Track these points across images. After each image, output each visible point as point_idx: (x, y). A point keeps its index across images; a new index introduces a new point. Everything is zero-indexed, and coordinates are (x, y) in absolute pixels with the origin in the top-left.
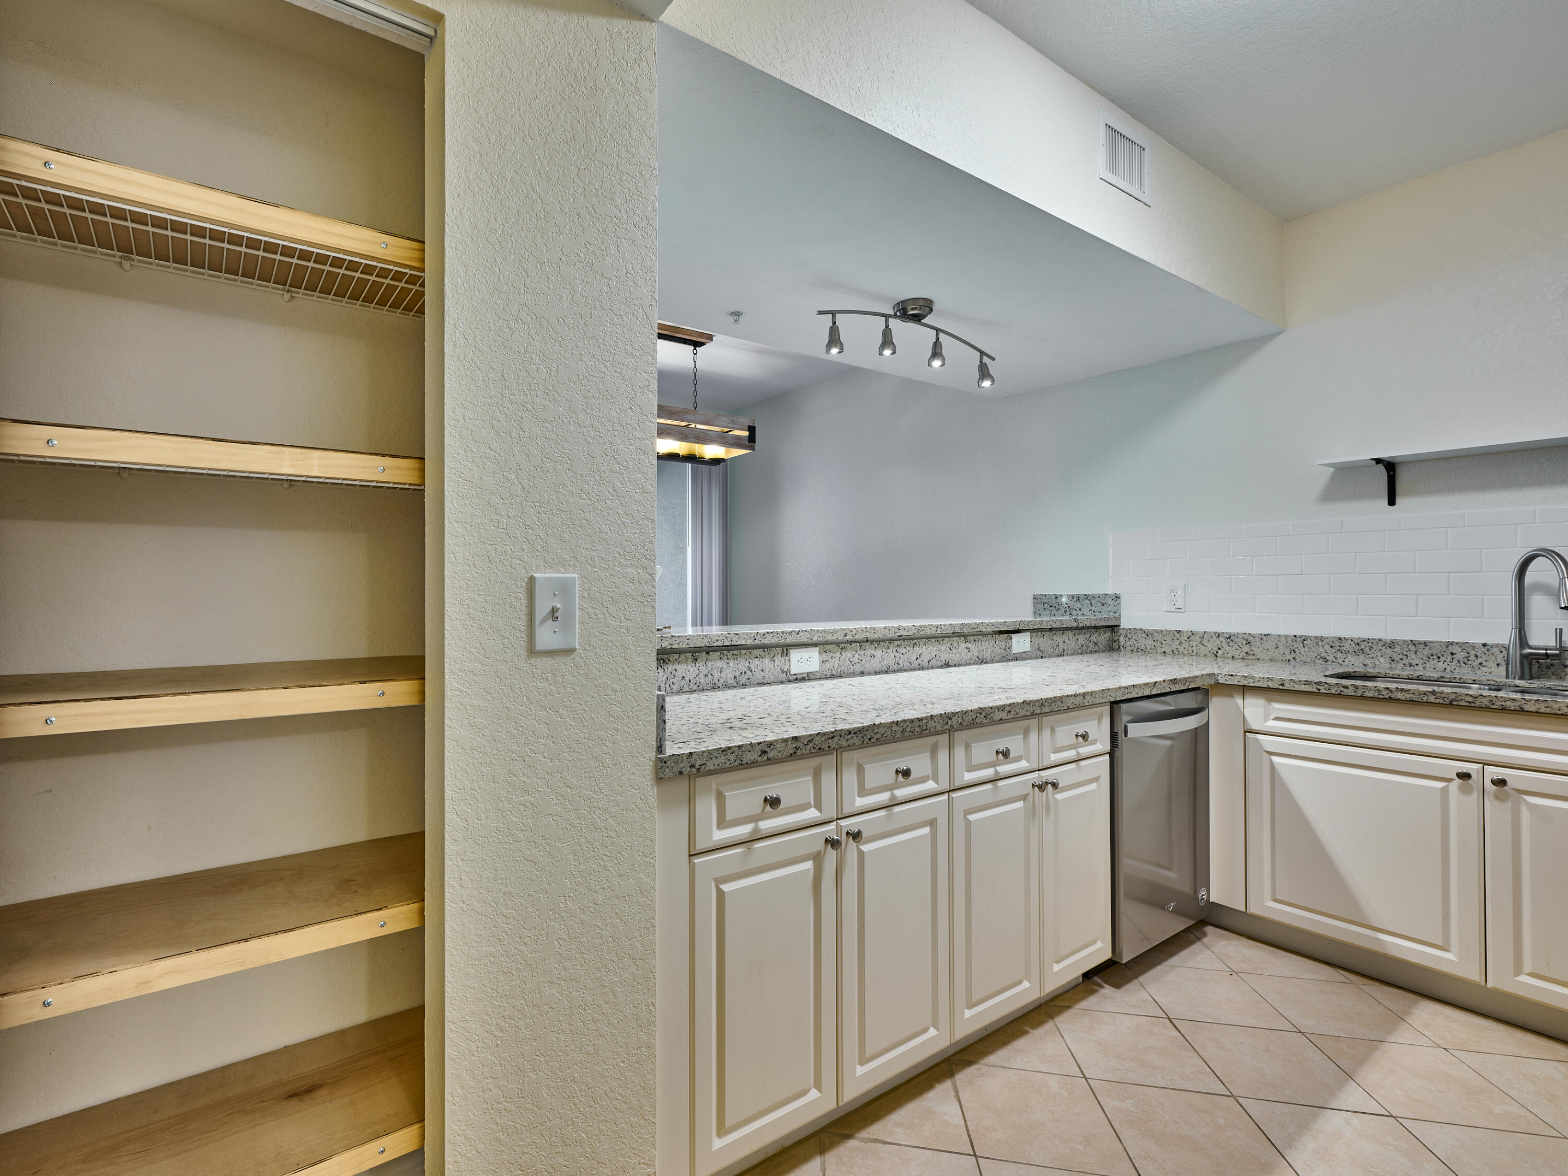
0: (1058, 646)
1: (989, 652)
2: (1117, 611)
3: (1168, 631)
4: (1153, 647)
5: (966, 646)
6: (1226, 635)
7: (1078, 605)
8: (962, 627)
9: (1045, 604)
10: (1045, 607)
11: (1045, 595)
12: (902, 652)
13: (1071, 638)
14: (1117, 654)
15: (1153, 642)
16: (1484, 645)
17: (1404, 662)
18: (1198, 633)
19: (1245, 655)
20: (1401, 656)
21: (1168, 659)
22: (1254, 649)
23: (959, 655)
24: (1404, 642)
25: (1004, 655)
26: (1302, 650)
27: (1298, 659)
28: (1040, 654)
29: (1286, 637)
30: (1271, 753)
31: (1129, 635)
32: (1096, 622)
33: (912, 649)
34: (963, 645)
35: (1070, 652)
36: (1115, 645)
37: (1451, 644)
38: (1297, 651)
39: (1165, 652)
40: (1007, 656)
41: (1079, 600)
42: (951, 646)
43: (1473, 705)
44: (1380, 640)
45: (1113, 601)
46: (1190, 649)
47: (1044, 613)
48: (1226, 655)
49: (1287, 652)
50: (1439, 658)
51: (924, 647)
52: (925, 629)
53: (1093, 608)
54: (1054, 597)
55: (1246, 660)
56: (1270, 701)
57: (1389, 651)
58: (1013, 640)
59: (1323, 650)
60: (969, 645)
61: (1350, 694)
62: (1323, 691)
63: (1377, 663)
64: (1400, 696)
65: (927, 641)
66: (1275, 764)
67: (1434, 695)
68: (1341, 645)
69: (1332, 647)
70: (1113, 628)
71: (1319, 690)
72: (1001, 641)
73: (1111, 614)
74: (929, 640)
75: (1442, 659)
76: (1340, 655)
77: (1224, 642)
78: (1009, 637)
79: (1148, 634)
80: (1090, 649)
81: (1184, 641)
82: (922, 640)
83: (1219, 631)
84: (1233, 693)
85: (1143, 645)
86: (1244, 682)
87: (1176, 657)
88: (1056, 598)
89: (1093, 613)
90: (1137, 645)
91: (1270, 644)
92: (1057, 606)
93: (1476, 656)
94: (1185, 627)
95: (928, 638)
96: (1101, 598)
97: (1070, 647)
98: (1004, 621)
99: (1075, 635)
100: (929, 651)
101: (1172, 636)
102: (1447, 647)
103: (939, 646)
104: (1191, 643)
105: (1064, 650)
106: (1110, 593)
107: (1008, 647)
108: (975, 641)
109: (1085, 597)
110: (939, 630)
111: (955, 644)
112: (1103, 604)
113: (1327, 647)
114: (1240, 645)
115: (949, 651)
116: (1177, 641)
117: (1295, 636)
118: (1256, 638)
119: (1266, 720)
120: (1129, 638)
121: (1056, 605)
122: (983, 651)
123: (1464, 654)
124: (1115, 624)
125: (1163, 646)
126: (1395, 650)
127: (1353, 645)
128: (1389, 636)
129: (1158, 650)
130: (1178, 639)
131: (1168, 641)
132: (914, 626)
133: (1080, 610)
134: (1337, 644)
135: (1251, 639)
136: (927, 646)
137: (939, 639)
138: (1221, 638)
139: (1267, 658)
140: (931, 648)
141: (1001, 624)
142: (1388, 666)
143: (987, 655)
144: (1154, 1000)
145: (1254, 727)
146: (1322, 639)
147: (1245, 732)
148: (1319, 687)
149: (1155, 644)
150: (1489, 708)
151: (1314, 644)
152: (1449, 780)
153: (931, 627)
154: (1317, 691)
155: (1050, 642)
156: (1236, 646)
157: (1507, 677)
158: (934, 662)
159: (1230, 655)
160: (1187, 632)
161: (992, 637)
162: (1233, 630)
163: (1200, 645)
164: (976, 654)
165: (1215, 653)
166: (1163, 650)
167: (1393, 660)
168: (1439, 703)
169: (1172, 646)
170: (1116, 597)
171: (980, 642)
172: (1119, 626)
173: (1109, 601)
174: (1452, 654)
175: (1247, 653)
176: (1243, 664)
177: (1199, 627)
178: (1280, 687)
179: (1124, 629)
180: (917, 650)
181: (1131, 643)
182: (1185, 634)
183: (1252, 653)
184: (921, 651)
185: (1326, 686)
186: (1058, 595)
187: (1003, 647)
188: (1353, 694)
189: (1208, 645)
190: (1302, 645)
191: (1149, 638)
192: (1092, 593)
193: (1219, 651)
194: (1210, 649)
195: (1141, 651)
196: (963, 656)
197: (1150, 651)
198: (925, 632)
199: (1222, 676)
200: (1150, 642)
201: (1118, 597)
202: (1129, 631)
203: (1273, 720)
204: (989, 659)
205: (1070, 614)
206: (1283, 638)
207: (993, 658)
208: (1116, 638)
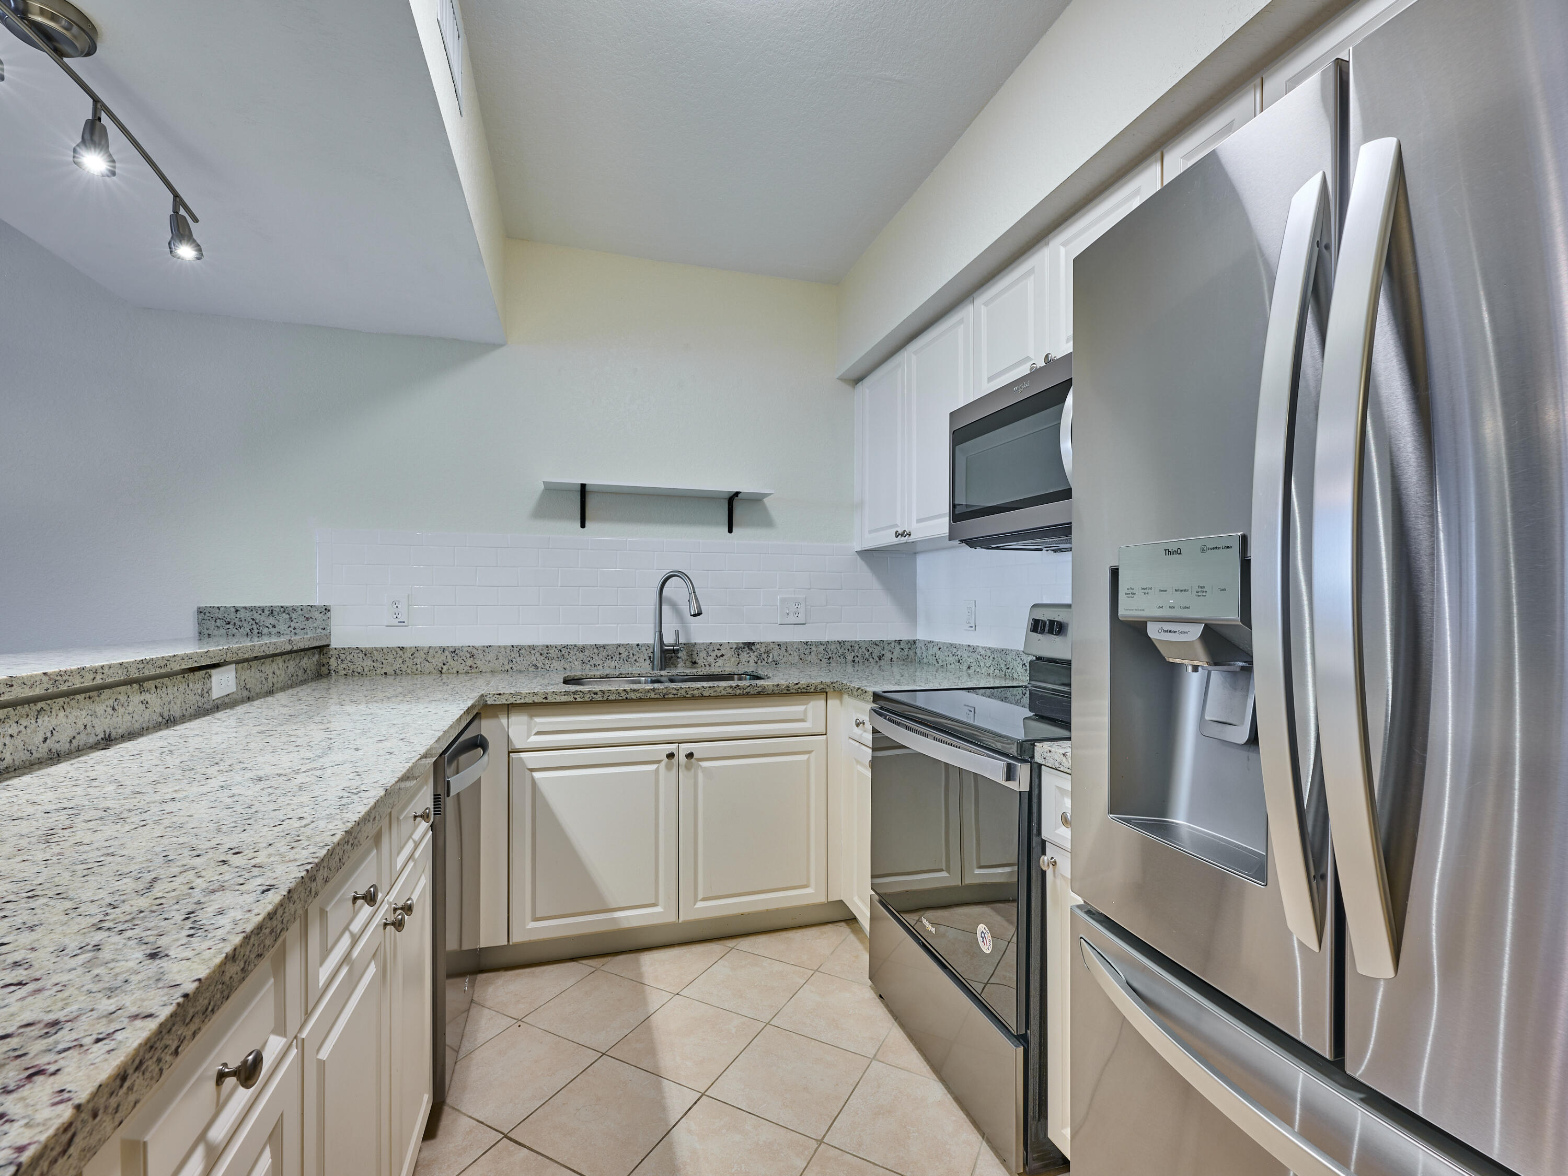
0: (266, 679)
1: (178, 703)
2: (326, 626)
3: (390, 648)
4: (372, 668)
5: (142, 698)
6: (451, 649)
7: (271, 620)
8: (142, 666)
9: (218, 620)
10: (218, 624)
11: (219, 608)
12: (10, 731)
13: (281, 666)
14: (327, 681)
15: (371, 663)
16: (638, 645)
17: (591, 663)
18: (423, 648)
19: (469, 668)
20: (589, 659)
21: (390, 679)
22: (478, 662)
23: (129, 718)
24: (591, 646)
25: (200, 704)
26: (518, 659)
27: (515, 669)
28: (246, 696)
29: (505, 647)
30: (532, 770)
31: (343, 656)
32: (309, 643)
33: (33, 721)
34: (136, 698)
35: (280, 685)
36: (324, 670)
37: (619, 645)
38: (514, 661)
39: (386, 673)
40: (204, 706)
41: (272, 613)
42: (116, 703)
43: (676, 696)
44: (575, 646)
45: (320, 615)
46: (414, 667)
47: (216, 632)
48: (451, 671)
49: (506, 663)
50: (612, 658)
51: (62, 714)
52: (70, 679)
53: (293, 625)
54: (233, 610)
55: (470, 675)
56: (531, 716)
57: (581, 655)
58: (214, 679)
59: (535, 658)
60: (146, 696)
61: (599, 699)
62: (579, 700)
63: (573, 666)
64: (633, 695)
65: (67, 700)
66: (536, 780)
67: (654, 691)
68: (548, 652)
69: (541, 654)
70: (322, 649)
71: (576, 699)
72: (196, 682)
73: (319, 631)
74: (71, 697)
75: (614, 658)
76: (547, 661)
77: (449, 657)
78: (207, 675)
79: (366, 653)
80: (300, 679)
81: (407, 659)
82: (57, 700)
83: (444, 645)
84: (498, 713)
85: (360, 667)
86: (512, 700)
87: (398, 679)
88: (237, 611)
89: (293, 630)
90: (352, 667)
91: (491, 656)
92: (238, 623)
93: (633, 655)
94: (408, 643)
95: (70, 694)
96: (305, 610)
97: (281, 679)
98: (206, 650)
99: (285, 661)
100: (72, 719)
101: (395, 654)
102: (617, 648)
103: (92, 707)
104: (415, 660)
105: (273, 684)
106: (316, 604)
107: (206, 690)
108: (156, 687)
109: (282, 610)
110: (99, 677)
111: (123, 698)
112: (307, 619)
113: (538, 655)
114: (464, 658)
115: (111, 712)
116: (400, 659)
117: (513, 646)
118: (479, 651)
119: (528, 737)
120: (342, 660)
121: (236, 621)
122: (169, 703)
123: (626, 654)
124: (325, 644)
125: (384, 666)
126: (585, 653)
127: (557, 651)
128: (580, 642)
129: (378, 671)
130: (401, 657)
131: (389, 660)
132: (45, 674)
133: (274, 627)
134: (545, 651)
135: (475, 651)
136: (68, 710)
137: (91, 694)
138: (447, 653)
139: (488, 670)
140: (76, 713)
141: (201, 655)
142: (580, 668)
143: (176, 711)
144: (478, 1121)
145: (518, 745)
146: (533, 648)
147: (509, 752)
148: (575, 696)
149: (374, 664)
150: (685, 697)
151: (528, 653)
152: (659, 762)
153: (83, 673)
154: (574, 700)
155: (258, 675)
156: (460, 660)
157: (653, 670)
158: (82, 739)
159: (455, 670)
160: (411, 648)
161: (184, 677)
162: (457, 643)
163: (425, 661)
164: (158, 710)
165: (440, 669)
166: (384, 671)
167: (584, 663)
168: (657, 698)
169: (394, 666)
170: (326, 609)
171: (164, 689)
172: (328, 645)
173: (316, 614)
174: (620, 654)
175: (470, 667)
176: (467, 678)
177: (424, 642)
178: (544, 701)
179: (335, 649)
180: (46, 722)
181: (344, 666)
182: (408, 650)
183: (475, 666)
184: (54, 722)
185: (581, 694)
186: (240, 607)
187: (199, 691)
188: (601, 699)
189: (433, 661)
190: (518, 655)
191: (368, 658)
192: (292, 605)
193: (444, 667)
194: (435, 665)
195: (357, 674)
196: (136, 717)
197: (368, 673)
198: (70, 684)
199: (491, 696)
200: (368, 663)
201: (327, 610)
202: (342, 651)
203: (535, 735)
204: (178, 714)
205: (258, 633)
206: (503, 649)
207: (184, 711)
208: (325, 661)
